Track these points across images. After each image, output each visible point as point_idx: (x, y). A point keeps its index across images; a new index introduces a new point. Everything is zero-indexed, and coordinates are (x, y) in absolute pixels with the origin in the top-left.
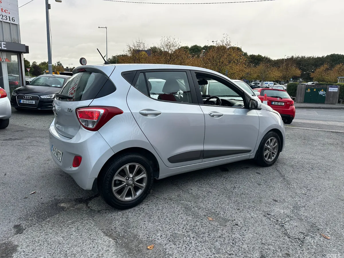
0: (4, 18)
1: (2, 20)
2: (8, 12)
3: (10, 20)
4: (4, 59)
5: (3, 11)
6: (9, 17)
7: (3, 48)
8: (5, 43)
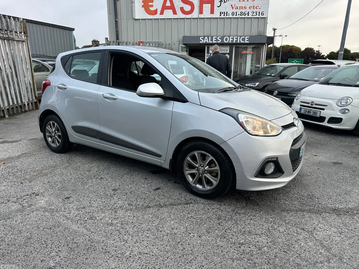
0: (255, 14)
1: (252, 17)
2: (259, 8)
3: (259, 15)
4: (249, 51)
5: (255, 8)
6: (259, 12)
7: (246, 42)
8: (248, 37)
